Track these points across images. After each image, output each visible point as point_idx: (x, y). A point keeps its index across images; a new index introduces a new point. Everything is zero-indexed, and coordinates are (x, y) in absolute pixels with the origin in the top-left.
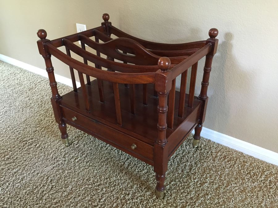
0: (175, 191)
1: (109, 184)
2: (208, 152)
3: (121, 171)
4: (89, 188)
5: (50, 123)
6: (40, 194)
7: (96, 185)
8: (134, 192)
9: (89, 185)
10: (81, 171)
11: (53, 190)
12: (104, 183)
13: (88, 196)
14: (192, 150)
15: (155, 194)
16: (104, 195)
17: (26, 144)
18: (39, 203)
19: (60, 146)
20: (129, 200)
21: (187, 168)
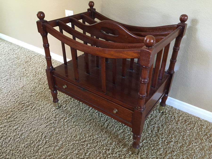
0: (147, 148)
1: (92, 141)
2: (171, 117)
3: (102, 130)
4: (77, 144)
5: (43, 89)
6: (37, 148)
7: (82, 141)
8: (113, 148)
9: (76, 141)
10: (69, 130)
11: (47, 145)
12: (89, 140)
13: (76, 150)
14: (158, 114)
15: (131, 150)
16: (89, 150)
17: (24, 106)
18: (36, 155)
19: (51, 109)
20: (109, 154)
21: (156, 129)
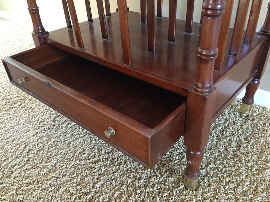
0: (216, 178)
1: (111, 161)
2: (264, 124)
4: (82, 165)
6: (10, 169)
7: (92, 161)
8: (148, 175)
9: (82, 160)
10: (73, 141)
11: (28, 165)
12: (104, 159)
13: (77, 176)
14: (239, 119)
15: (183, 182)
16: (102, 178)
17: (9, 102)
18: (5, 182)
20: (140, 187)
21: (234, 144)
